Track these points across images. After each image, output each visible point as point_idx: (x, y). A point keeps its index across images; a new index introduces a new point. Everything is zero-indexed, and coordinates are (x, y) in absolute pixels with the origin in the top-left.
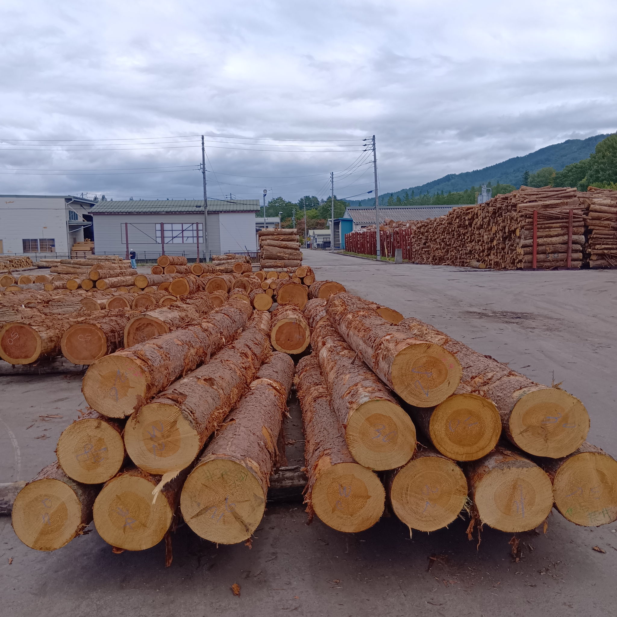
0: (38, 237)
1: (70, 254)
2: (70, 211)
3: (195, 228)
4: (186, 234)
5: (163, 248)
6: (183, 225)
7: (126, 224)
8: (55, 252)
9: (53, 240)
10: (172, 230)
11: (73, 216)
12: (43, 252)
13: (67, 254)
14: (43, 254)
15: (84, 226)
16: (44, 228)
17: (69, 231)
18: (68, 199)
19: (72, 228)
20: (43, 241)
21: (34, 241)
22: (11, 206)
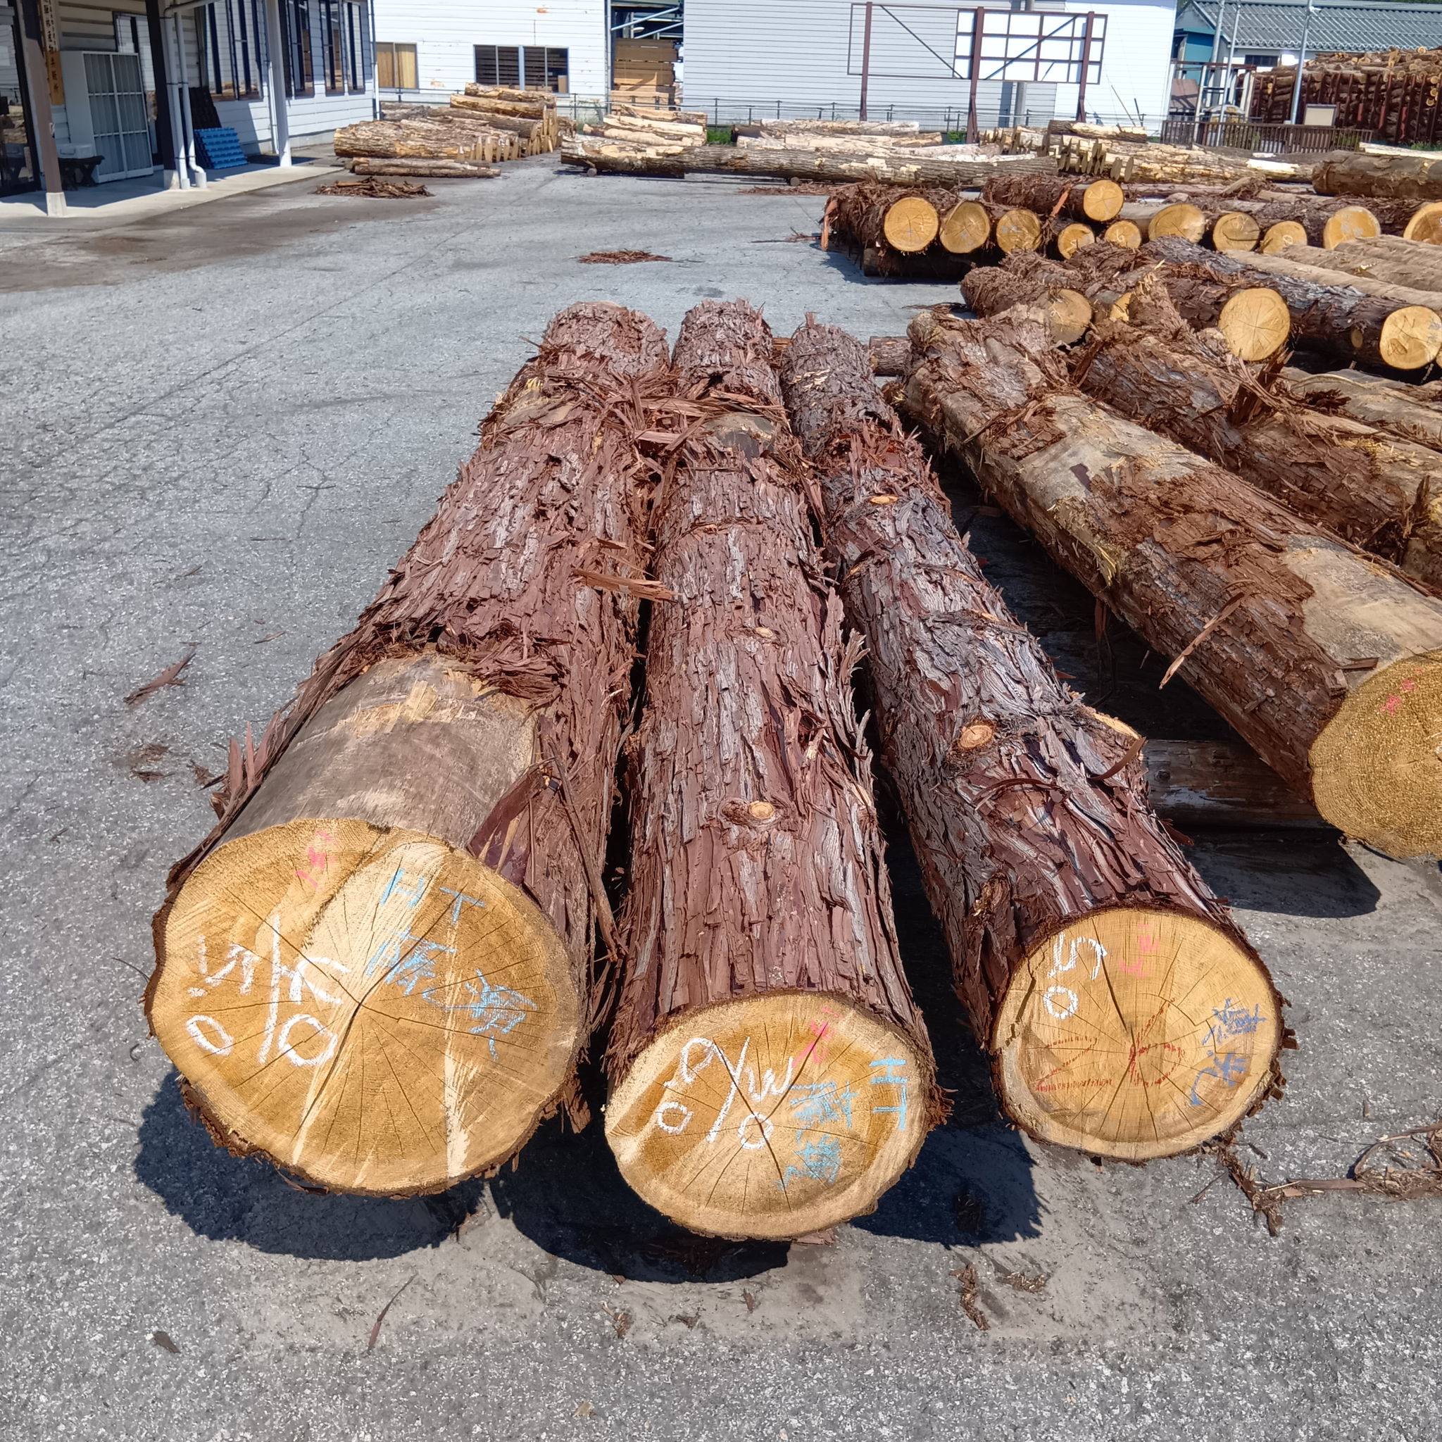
0: (520, 40)
3: (1080, 32)
4: (1049, 50)
5: (973, 94)
6: (1046, 18)
7: (869, 5)
8: (567, 91)
9: (562, 54)
10: (1008, 36)
12: (531, 86)
16: (539, 11)
17: (611, 26)
20: (534, 54)
21: (509, 53)
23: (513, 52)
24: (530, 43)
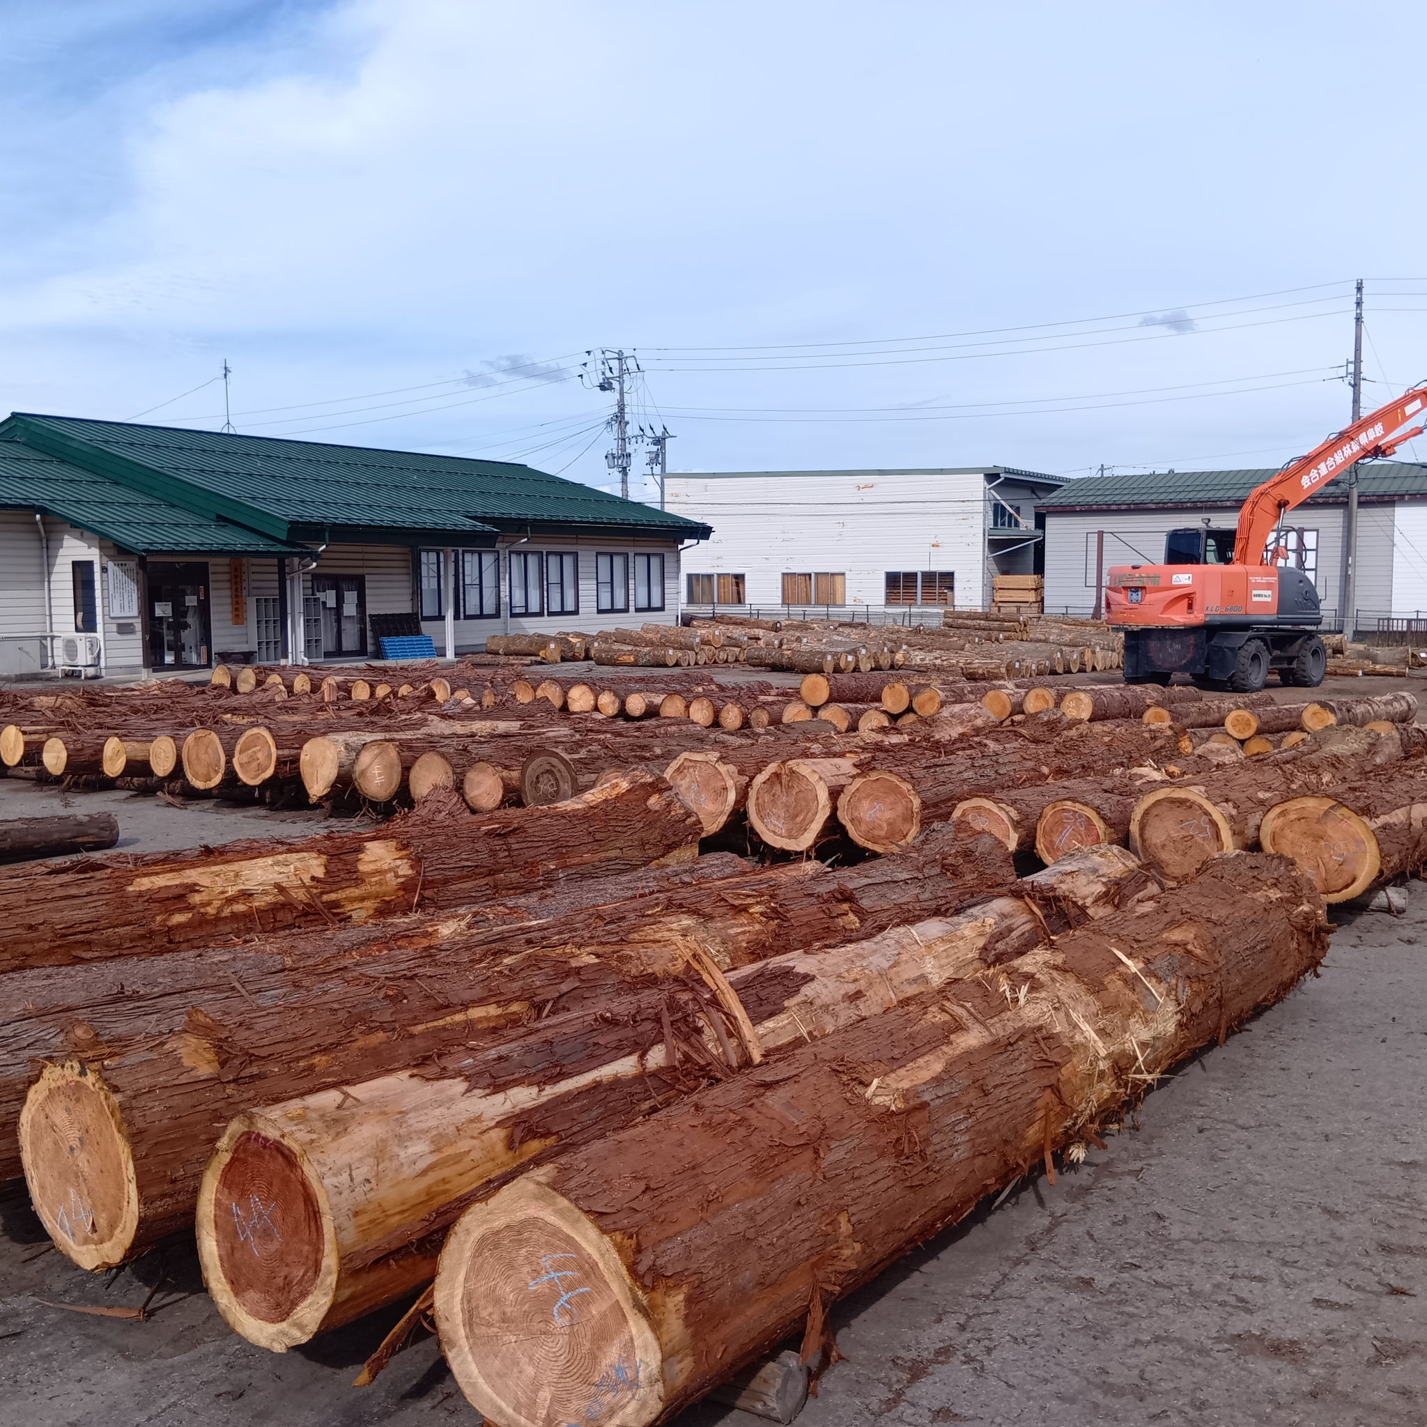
0: (917, 565)
2: (995, 506)
7: (1101, 534)
8: (952, 603)
9: (950, 575)
12: (926, 605)
13: (981, 610)
16: (933, 546)
17: (990, 553)
18: (991, 477)
20: (929, 577)
21: (910, 577)
22: (868, 495)
23: (915, 574)
24: (926, 569)
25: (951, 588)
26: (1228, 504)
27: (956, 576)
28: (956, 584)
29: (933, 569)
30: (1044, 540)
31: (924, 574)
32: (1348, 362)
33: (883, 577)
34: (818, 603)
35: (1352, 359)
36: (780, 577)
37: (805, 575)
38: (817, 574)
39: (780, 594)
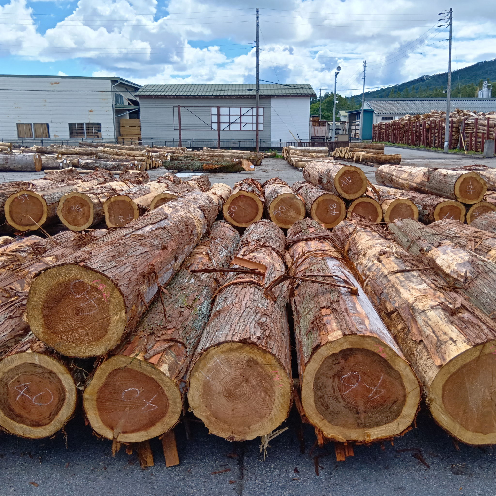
0: (84, 121)
1: (116, 140)
2: (116, 95)
3: (255, 112)
4: (245, 119)
5: (219, 135)
6: (242, 109)
7: (179, 107)
8: (101, 137)
9: (99, 125)
10: (229, 115)
11: (118, 99)
12: (89, 138)
13: (114, 140)
14: (89, 140)
15: (129, 110)
16: (90, 111)
17: (116, 115)
18: (114, 81)
19: (118, 112)
20: (89, 125)
22: (56, 87)
23: (82, 125)
24: (88, 122)
25: (100, 131)
26: (212, 97)
27: (102, 125)
28: (102, 129)
29: (91, 122)
30: (139, 109)
31: (86, 124)
32: (254, 42)
33: (68, 125)
34: (36, 137)
35: (256, 41)
36: (16, 125)
37: (28, 124)
38: (34, 124)
39: (16, 133)
